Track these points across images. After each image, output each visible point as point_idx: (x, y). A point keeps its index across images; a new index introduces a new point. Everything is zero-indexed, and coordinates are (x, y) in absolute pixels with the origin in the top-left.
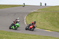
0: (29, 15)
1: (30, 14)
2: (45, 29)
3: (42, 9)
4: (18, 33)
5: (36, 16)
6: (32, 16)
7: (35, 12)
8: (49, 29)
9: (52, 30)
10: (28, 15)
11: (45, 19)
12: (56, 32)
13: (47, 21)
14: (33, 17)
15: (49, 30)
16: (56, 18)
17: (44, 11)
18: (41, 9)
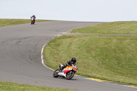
0: (52, 44)
1: (53, 41)
2: (89, 77)
3: (82, 29)
4: (27, 85)
5: (69, 46)
6: (59, 45)
7: (65, 37)
8: (98, 76)
9: (106, 78)
10: (49, 44)
11: (88, 52)
12: (114, 82)
13: (94, 57)
14: (60, 48)
15: (98, 78)
16: (114, 50)
17: (87, 34)
18: (79, 30)
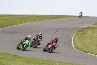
0: (80, 33)
1: (81, 31)
4: (62, 62)
5: (92, 35)
6: (85, 34)
7: (89, 28)
10: (77, 33)
14: (85, 36)
